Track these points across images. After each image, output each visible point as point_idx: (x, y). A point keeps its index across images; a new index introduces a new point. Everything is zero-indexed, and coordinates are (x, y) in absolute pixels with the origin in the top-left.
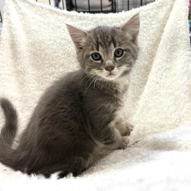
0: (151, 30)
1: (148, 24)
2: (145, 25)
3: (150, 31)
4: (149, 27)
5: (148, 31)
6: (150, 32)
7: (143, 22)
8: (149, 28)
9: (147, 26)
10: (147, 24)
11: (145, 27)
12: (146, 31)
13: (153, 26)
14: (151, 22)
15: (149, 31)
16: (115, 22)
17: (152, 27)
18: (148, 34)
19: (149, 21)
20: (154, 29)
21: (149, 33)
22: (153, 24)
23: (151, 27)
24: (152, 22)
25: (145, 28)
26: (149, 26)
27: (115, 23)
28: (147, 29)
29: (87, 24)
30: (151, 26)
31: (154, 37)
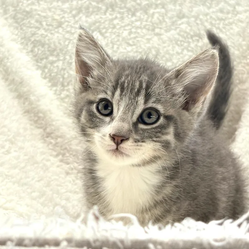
0: (236, 24)
1: (228, 13)
2: (220, 15)
3: (234, 26)
4: (231, 18)
5: (227, 27)
6: (232, 29)
7: (217, 8)
8: (231, 21)
9: (226, 16)
10: (225, 11)
11: (221, 19)
12: (224, 28)
13: (238, 15)
14: (235, 8)
15: (231, 26)
16: (154, 6)
17: (237, 18)
18: (228, 33)
19: (229, 5)
20: (241, 22)
21: (232, 31)
22: (238, 13)
23: (235, 18)
24: (237, 7)
25: (222, 22)
26: (230, 16)
27: (155, 9)
28: (226, 22)
29: (91, 10)
30: (236, 15)
31: (241, 40)
